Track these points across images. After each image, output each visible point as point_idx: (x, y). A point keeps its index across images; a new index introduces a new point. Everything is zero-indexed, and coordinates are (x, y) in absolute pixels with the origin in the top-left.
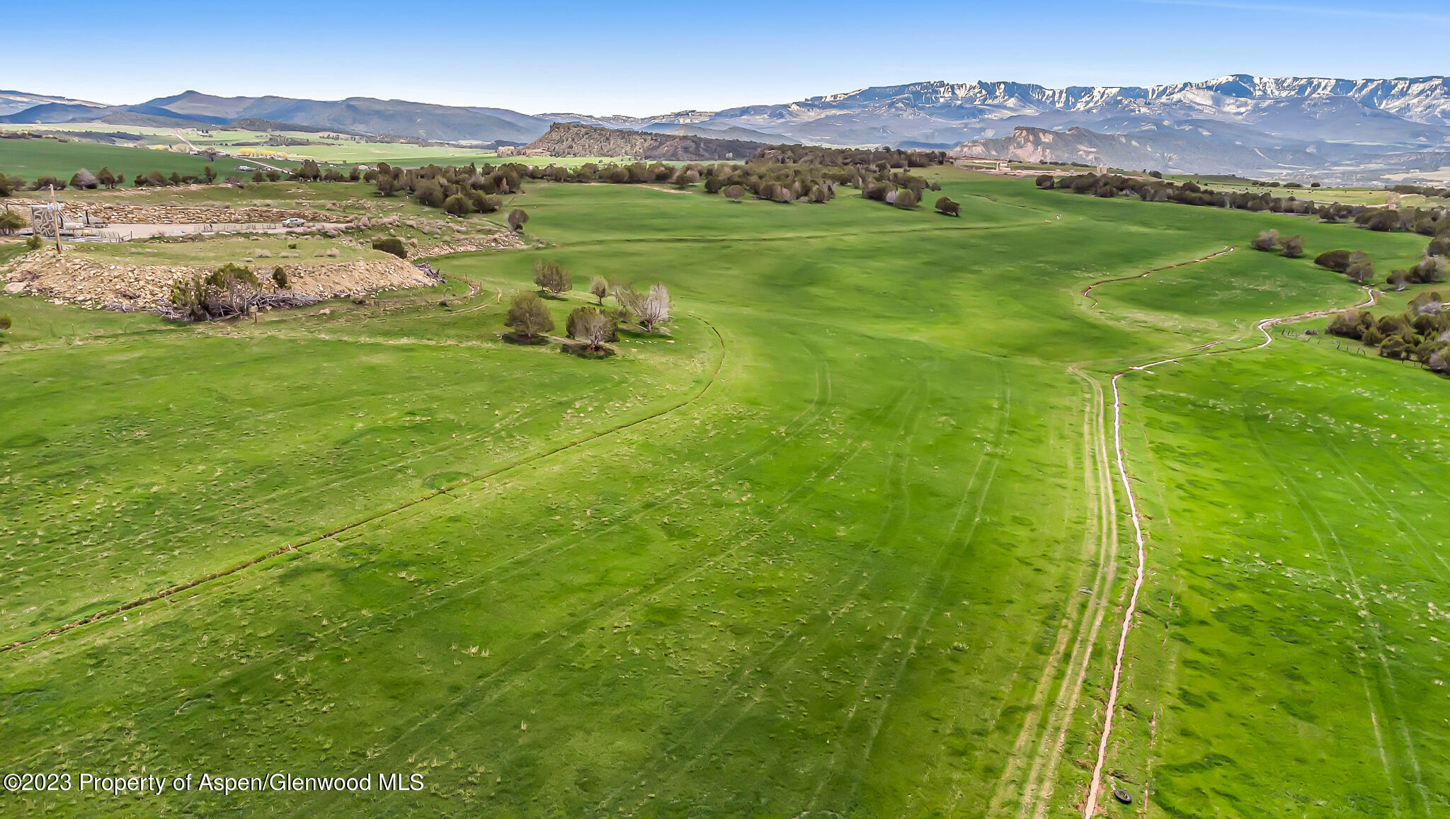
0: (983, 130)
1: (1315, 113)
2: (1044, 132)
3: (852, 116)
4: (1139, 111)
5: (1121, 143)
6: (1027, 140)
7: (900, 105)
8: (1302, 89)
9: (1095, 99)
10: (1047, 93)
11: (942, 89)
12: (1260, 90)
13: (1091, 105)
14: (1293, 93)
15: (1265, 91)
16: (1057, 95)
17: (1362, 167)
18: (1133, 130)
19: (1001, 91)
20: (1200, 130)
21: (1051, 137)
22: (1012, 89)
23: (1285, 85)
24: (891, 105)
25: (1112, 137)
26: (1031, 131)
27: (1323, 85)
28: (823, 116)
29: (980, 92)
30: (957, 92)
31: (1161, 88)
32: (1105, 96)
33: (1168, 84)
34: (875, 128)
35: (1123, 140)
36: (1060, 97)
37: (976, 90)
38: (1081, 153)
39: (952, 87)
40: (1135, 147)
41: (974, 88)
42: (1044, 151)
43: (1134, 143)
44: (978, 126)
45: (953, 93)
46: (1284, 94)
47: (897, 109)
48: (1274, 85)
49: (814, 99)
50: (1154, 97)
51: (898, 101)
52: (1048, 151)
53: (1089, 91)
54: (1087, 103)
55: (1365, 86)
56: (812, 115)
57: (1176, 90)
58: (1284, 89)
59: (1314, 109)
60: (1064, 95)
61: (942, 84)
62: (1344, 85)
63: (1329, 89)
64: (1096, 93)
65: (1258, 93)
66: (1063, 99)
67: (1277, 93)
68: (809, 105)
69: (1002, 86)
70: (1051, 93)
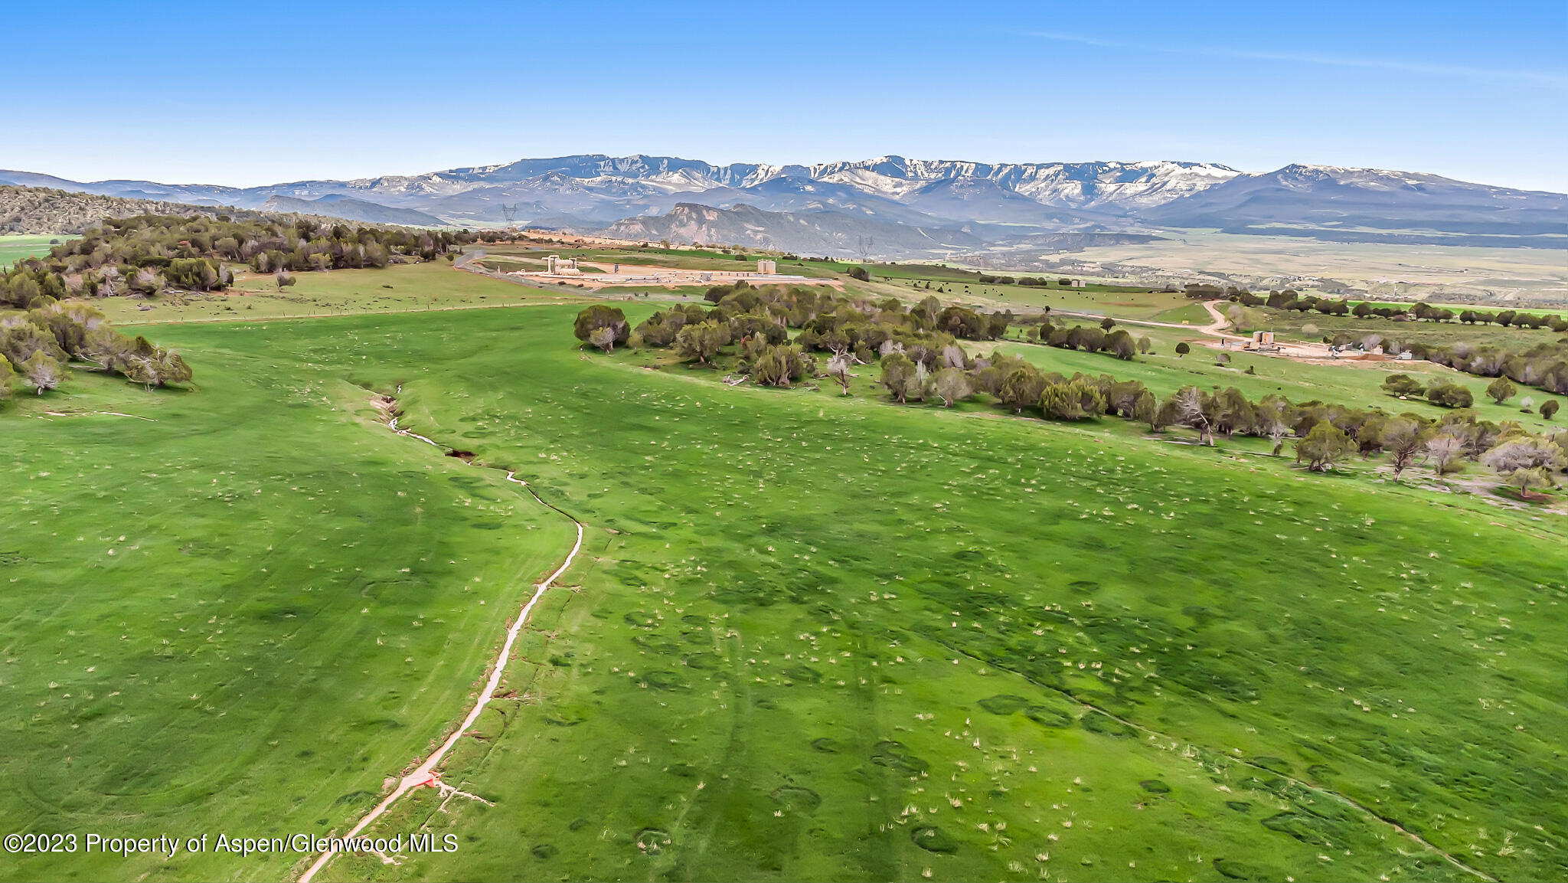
0: (646, 207)
1: (963, 194)
2: (708, 209)
3: (503, 190)
4: (804, 189)
5: (789, 222)
6: (690, 218)
7: (556, 178)
8: (948, 171)
9: (760, 177)
10: (712, 169)
11: (602, 163)
12: (911, 171)
13: (756, 183)
14: (940, 175)
15: (915, 173)
16: (722, 172)
17: (1015, 247)
18: (800, 208)
19: (665, 166)
20: (864, 209)
21: (716, 214)
22: (675, 165)
23: (933, 167)
24: (546, 179)
25: (779, 215)
26: (693, 207)
27: (965, 168)
28: (470, 189)
29: (643, 167)
30: (619, 166)
31: (822, 167)
32: (770, 174)
33: (829, 163)
34: (528, 204)
35: (791, 219)
36: (725, 173)
37: (639, 165)
38: (748, 232)
39: (613, 160)
40: (803, 226)
41: (637, 162)
42: (709, 230)
43: (802, 221)
44: (641, 203)
45: (615, 168)
46: (933, 176)
47: (553, 183)
48: (923, 168)
49: (458, 171)
50: (817, 175)
51: (553, 175)
52: (713, 230)
53: (754, 168)
54: (753, 180)
55: (1000, 170)
56: (458, 188)
57: (836, 169)
58: (932, 171)
59: (961, 191)
60: (729, 172)
61: (602, 158)
62: (982, 169)
63: (971, 172)
64: (760, 171)
65: (910, 174)
66: (728, 176)
67: (926, 175)
68: (453, 177)
69: (666, 162)
70: (716, 170)
